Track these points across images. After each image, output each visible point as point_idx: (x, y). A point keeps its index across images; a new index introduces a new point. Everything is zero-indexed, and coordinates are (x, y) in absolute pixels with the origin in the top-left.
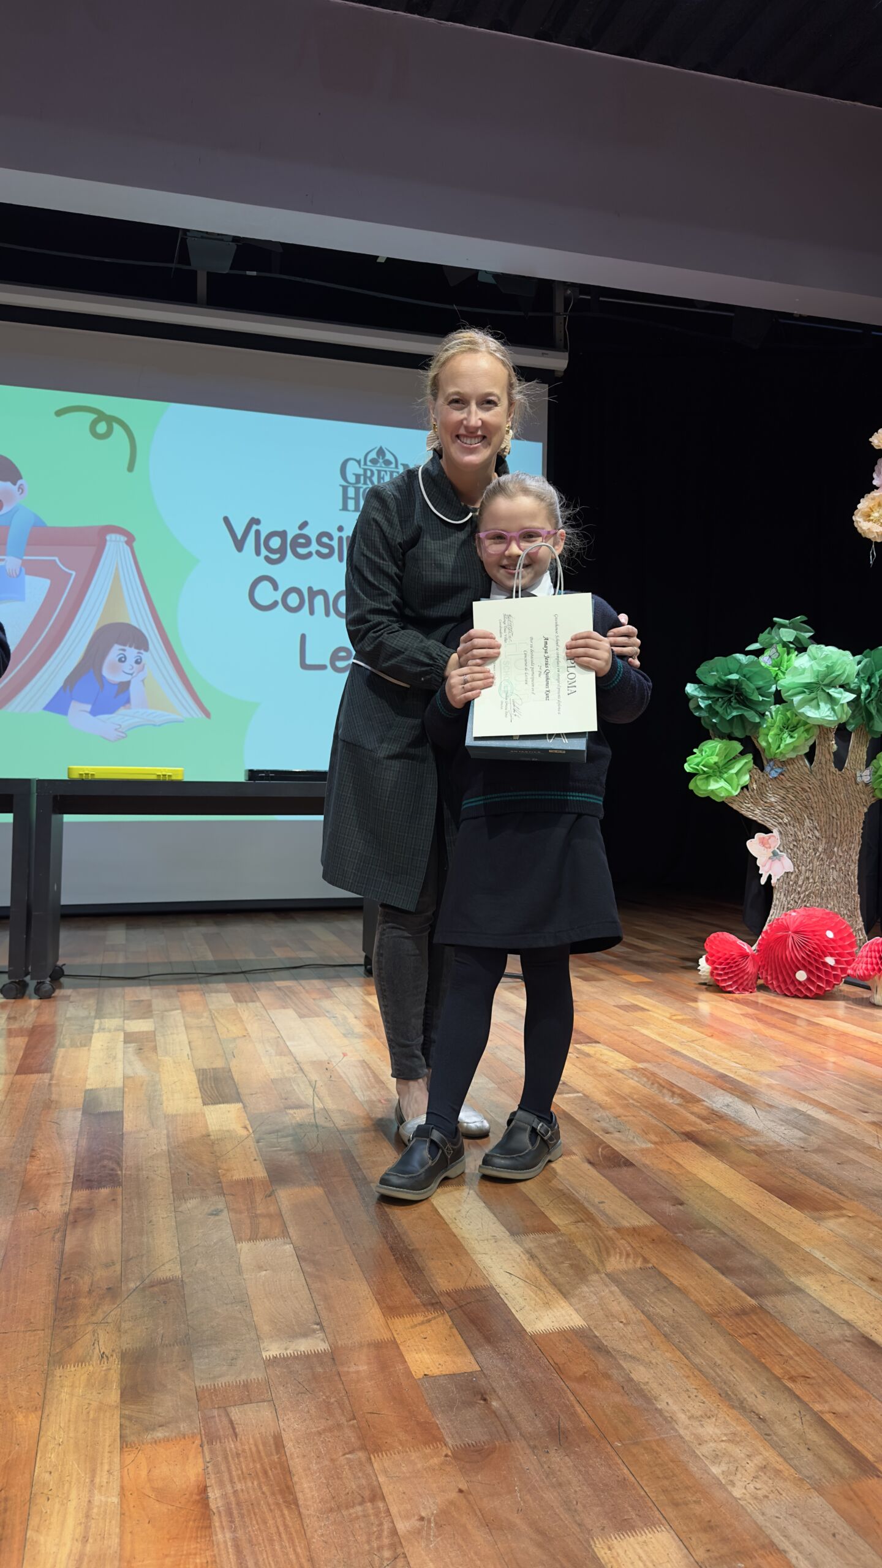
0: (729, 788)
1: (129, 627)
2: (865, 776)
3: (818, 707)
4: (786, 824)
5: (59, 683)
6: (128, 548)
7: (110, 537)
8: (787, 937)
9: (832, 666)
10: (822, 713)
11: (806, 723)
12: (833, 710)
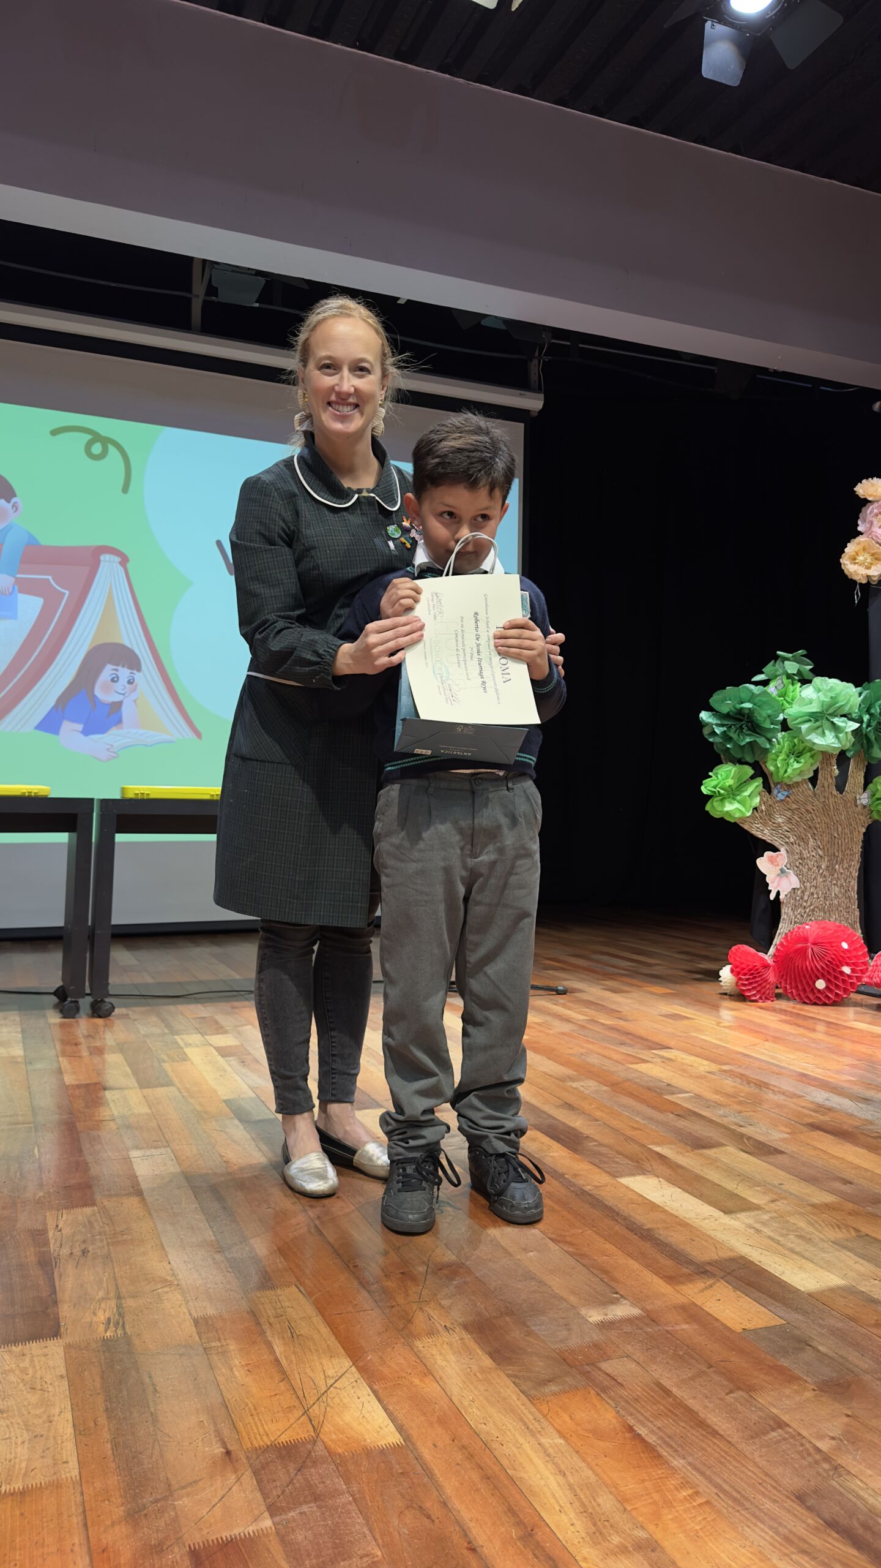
0: (743, 809)
1: (123, 646)
2: (864, 799)
3: (823, 734)
4: (792, 843)
5: (51, 702)
6: (122, 569)
7: (105, 558)
8: (806, 949)
9: (836, 697)
10: (827, 741)
11: (811, 750)
12: (837, 737)
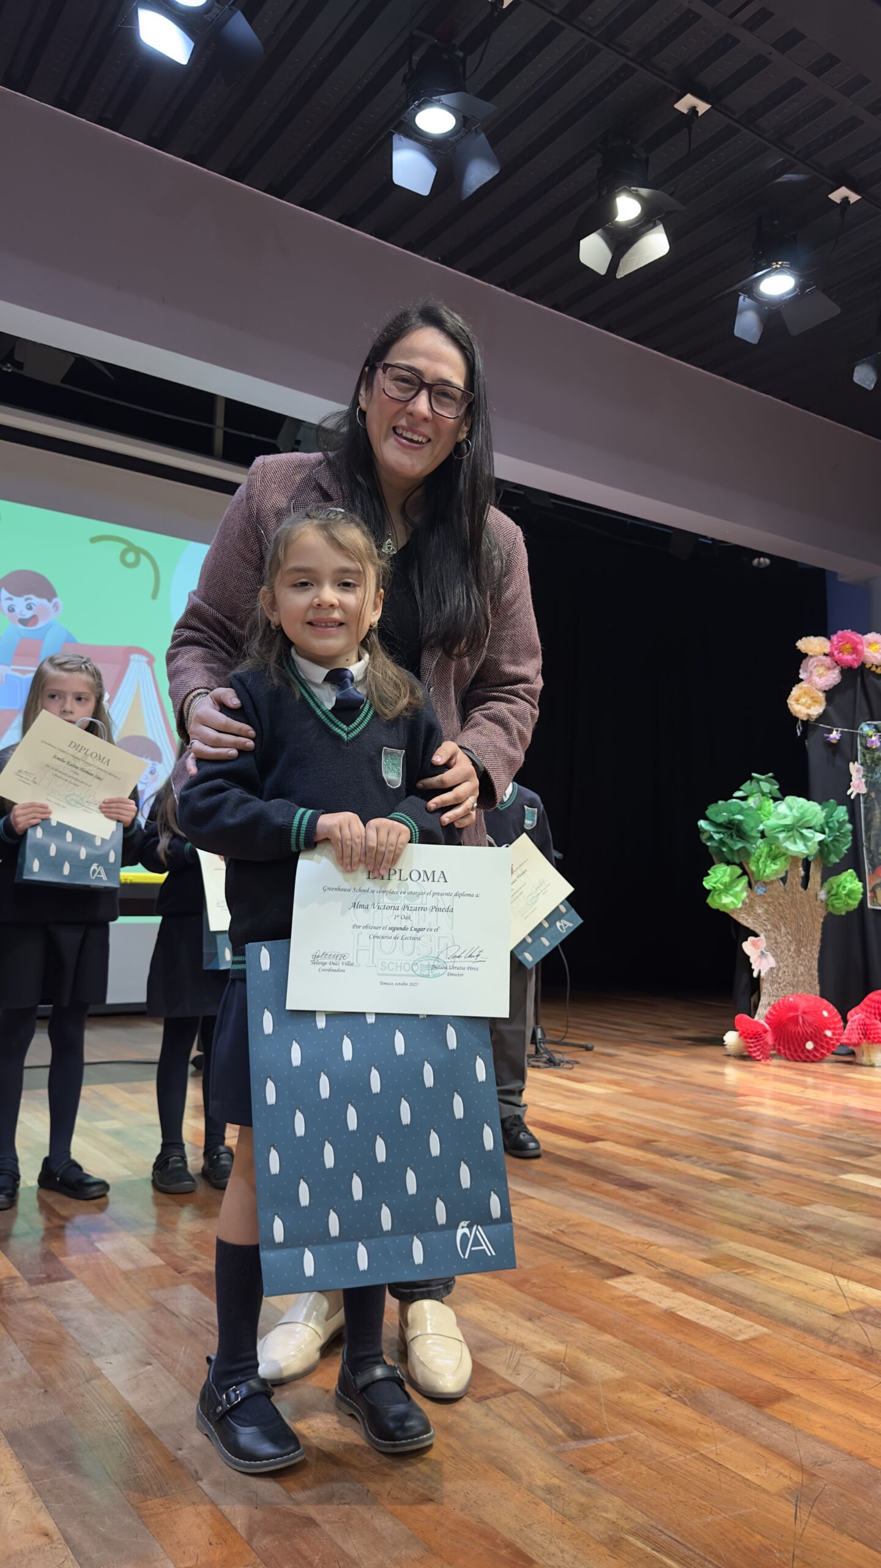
1: (147, 739)
2: (822, 894)
3: (795, 842)
4: (769, 930)
7: (134, 657)
8: (797, 1017)
9: (804, 813)
10: (798, 848)
11: (784, 854)
